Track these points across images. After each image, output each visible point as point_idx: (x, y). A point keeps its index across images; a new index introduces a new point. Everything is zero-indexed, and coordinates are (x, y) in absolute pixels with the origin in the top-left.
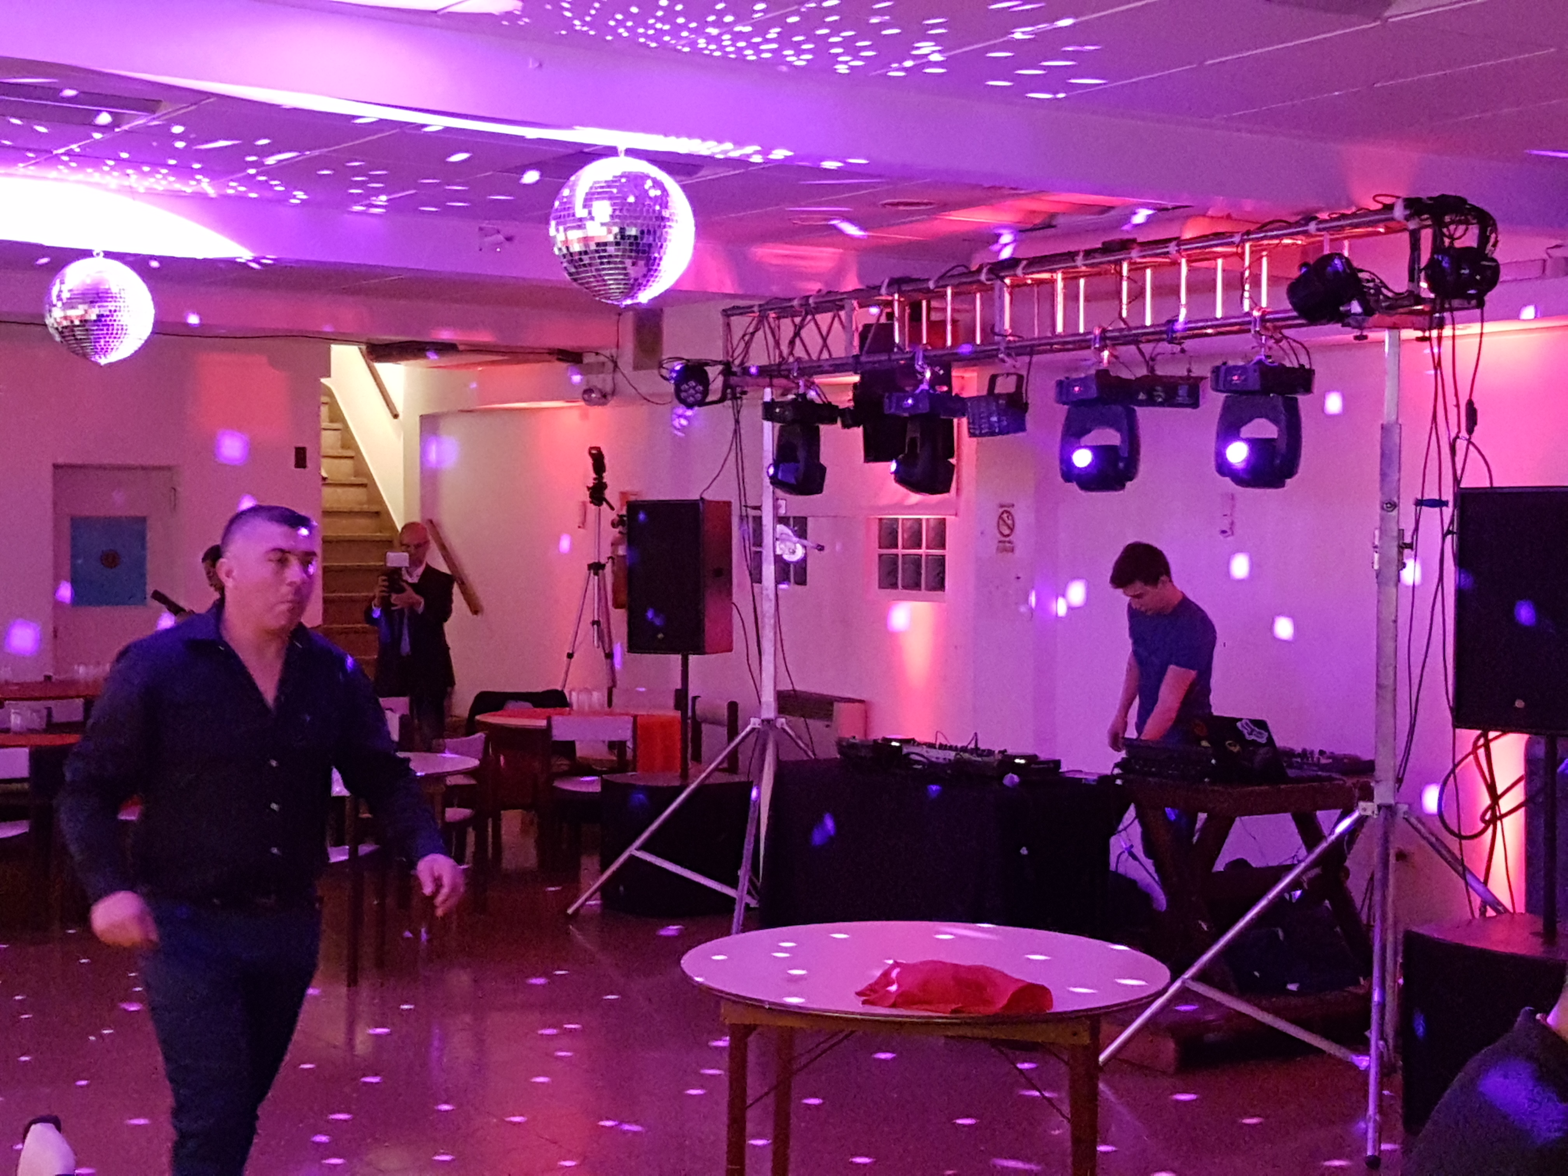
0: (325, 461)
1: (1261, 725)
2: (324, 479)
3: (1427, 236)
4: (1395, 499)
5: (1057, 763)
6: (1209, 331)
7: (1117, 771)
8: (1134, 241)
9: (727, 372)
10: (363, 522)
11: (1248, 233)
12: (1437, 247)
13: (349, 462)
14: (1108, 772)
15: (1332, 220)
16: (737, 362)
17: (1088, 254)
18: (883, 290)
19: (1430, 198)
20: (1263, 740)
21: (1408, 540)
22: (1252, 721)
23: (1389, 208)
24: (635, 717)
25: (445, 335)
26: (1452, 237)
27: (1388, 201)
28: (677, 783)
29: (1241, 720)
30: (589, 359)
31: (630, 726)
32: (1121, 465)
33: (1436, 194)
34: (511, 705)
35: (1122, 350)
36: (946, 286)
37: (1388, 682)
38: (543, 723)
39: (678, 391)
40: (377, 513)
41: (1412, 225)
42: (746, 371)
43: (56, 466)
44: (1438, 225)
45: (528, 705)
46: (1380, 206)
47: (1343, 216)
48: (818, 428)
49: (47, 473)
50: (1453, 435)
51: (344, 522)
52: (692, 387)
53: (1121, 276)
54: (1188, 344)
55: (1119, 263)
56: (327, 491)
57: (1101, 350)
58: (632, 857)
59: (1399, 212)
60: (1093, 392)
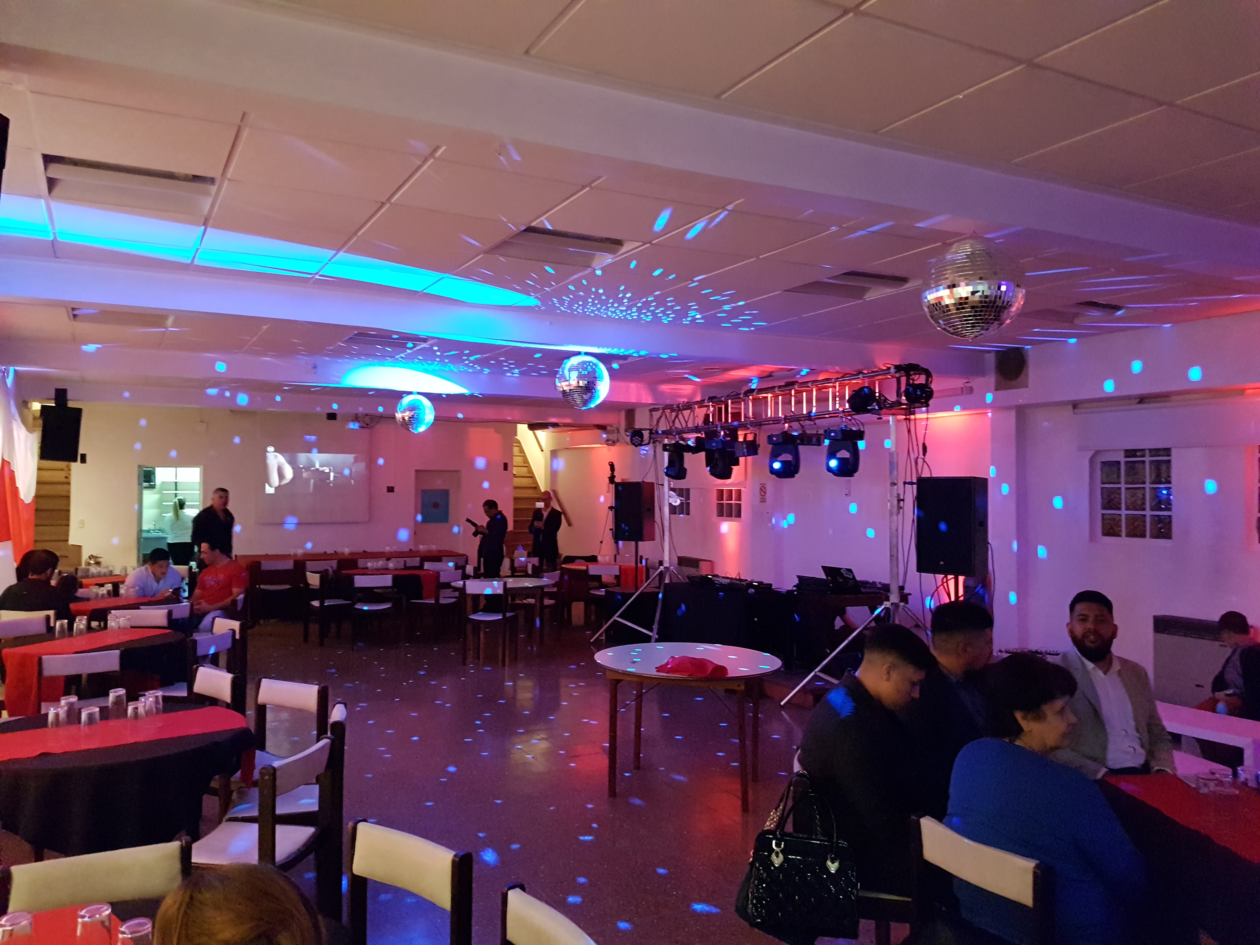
0: (514, 468)
1: (850, 571)
2: (514, 475)
3: (903, 380)
4: (896, 482)
5: (771, 585)
6: (827, 416)
7: (794, 588)
8: (797, 382)
9: (651, 433)
10: (530, 491)
11: (838, 378)
12: (908, 384)
13: (526, 468)
14: (790, 589)
15: (868, 373)
16: (655, 429)
17: (780, 387)
18: (706, 402)
19: (905, 365)
20: (851, 577)
21: (902, 498)
22: (846, 569)
23: (889, 368)
24: (620, 566)
25: (553, 420)
26: (913, 380)
27: (889, 366)
28: (633, 591)
29: (842, 569)
30: (609, 428)
31: (618, 569)
32: (792, 468)
33: (907, 363)
34: (578, 561)
35: (793, 424)
36: (728, 400)
37: (894, 553)
38: (585, 568)
39: (632, 440)
40: (535, 488)
41: (897, 375)
42: (657, 432)
43: (416, 471)
44: (908, 376)
45: (584, 561)
46: (885, 368)
47: (873, 372)
48: (683, 454)
49: (413, 473)
50: (916, 456)
51: (523, 491)
52: (637, 439)
53: (791, 395)
54: (817, 421)
55: (791, 390)
56: (515, 479)
57: (784, 424)
58: (615, 620)
59: (892, 370)
60: (781, 441)
